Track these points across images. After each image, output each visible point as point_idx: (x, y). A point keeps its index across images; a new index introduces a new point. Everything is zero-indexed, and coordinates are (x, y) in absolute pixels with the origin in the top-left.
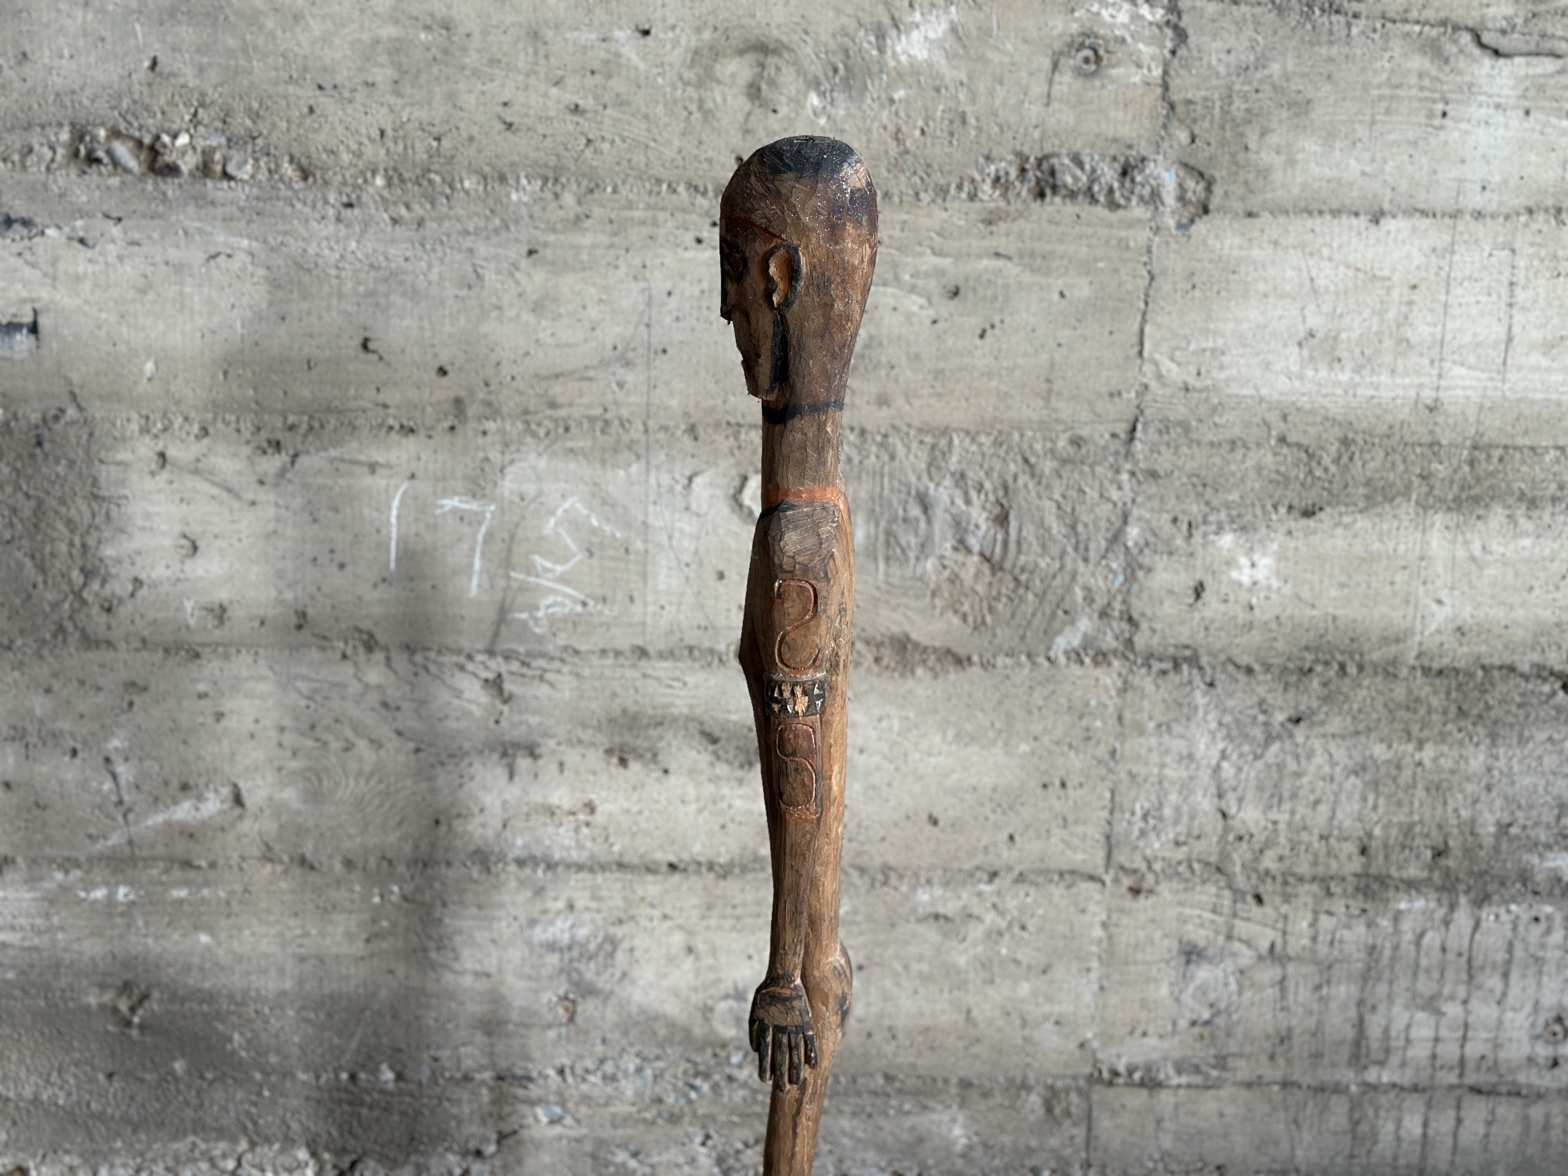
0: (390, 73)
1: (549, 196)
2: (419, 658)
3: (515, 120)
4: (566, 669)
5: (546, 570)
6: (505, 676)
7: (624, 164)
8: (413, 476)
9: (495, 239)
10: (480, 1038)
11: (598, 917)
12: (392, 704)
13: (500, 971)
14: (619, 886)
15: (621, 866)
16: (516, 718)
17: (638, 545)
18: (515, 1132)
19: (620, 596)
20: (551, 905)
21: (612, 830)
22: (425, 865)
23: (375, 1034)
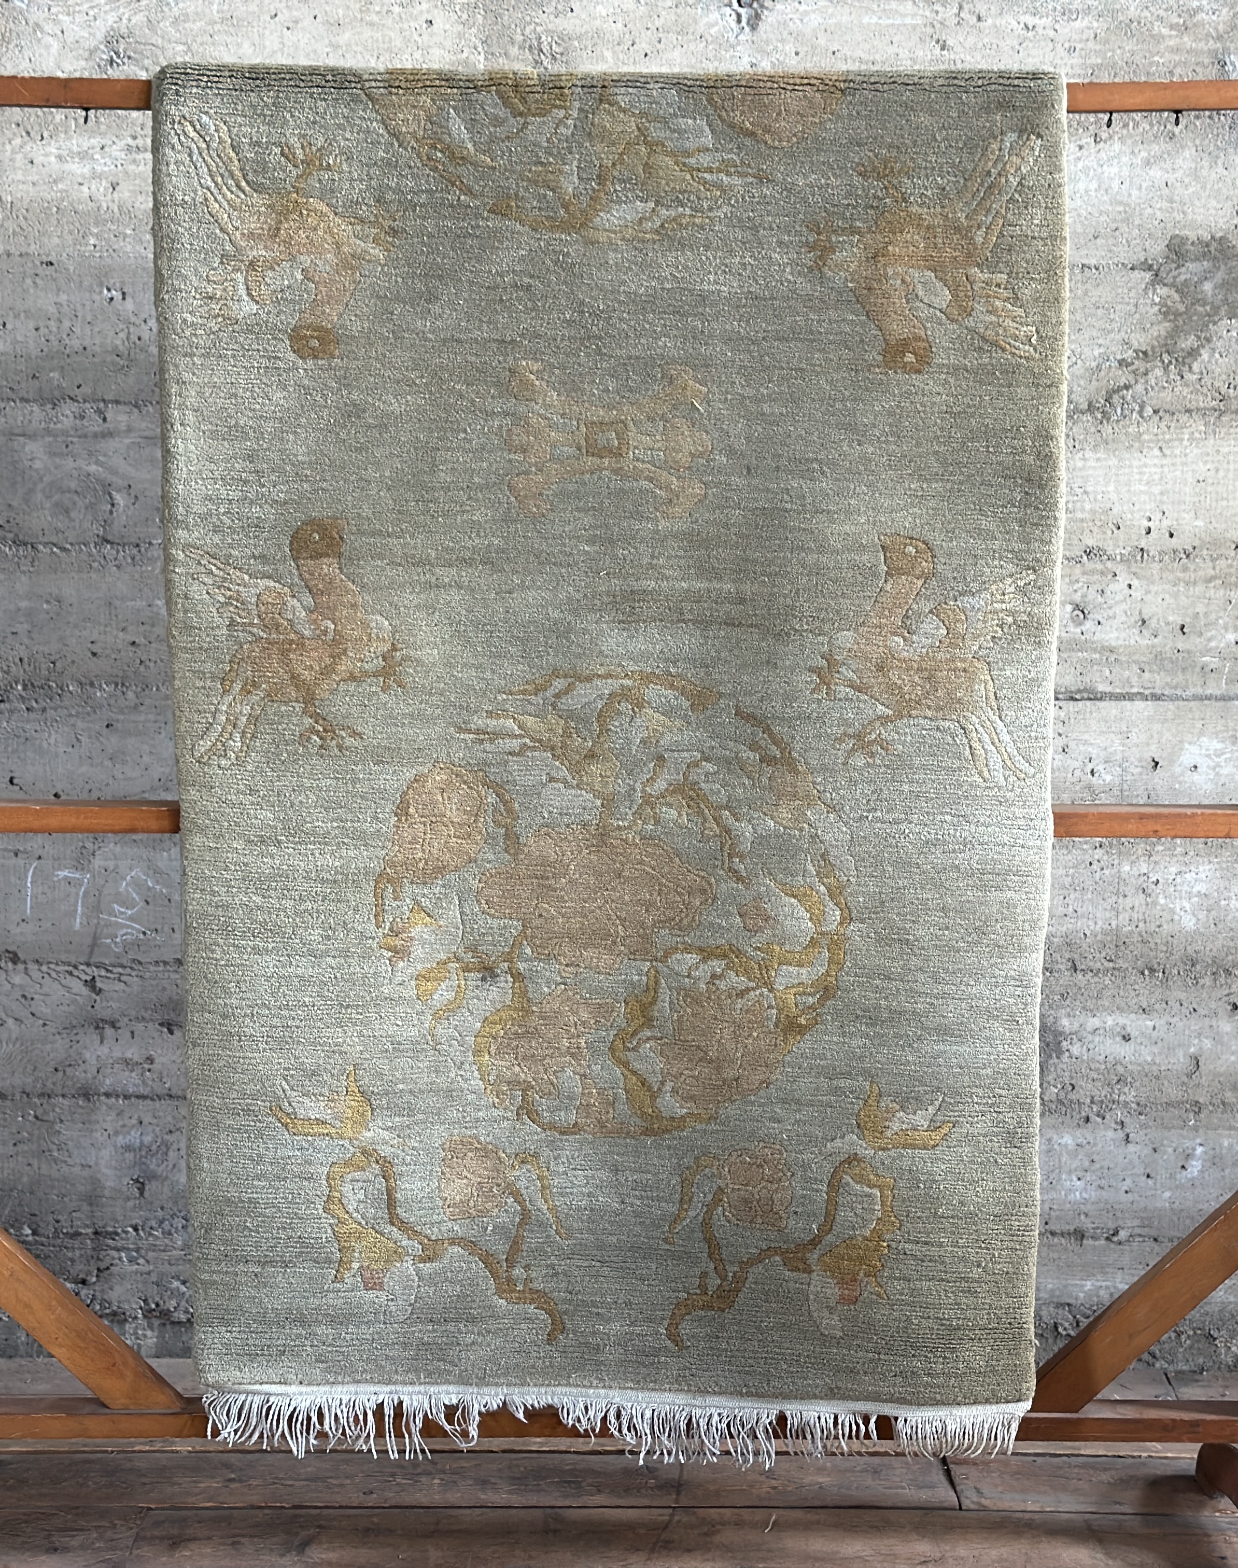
0: (26, 626)
1: (118, 693)
2: (44, 968)
3: (99, 651)
4: (134, 974)
5: (123, 913)
6: (97, 979)
7: (163, 674)
8: (40, 858)
9: (88, 718)
10: (85, 1207)
11: (158, 1129)
12: (29, 996)
13: (97, 1164)
14: (169, 1109)
15: (170, 1096)
16: (104, 1004)
17: (177, 897)
18: (108, 1268)
19: (166, 929)
20: (127, 1121)
21: (165, 1074)
22: (49, 1096)
23: (20, 1205)
